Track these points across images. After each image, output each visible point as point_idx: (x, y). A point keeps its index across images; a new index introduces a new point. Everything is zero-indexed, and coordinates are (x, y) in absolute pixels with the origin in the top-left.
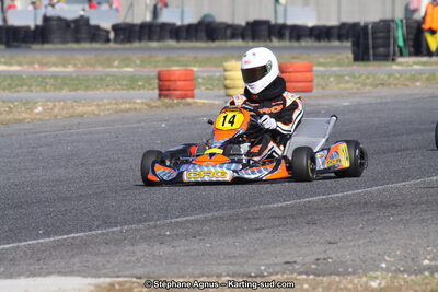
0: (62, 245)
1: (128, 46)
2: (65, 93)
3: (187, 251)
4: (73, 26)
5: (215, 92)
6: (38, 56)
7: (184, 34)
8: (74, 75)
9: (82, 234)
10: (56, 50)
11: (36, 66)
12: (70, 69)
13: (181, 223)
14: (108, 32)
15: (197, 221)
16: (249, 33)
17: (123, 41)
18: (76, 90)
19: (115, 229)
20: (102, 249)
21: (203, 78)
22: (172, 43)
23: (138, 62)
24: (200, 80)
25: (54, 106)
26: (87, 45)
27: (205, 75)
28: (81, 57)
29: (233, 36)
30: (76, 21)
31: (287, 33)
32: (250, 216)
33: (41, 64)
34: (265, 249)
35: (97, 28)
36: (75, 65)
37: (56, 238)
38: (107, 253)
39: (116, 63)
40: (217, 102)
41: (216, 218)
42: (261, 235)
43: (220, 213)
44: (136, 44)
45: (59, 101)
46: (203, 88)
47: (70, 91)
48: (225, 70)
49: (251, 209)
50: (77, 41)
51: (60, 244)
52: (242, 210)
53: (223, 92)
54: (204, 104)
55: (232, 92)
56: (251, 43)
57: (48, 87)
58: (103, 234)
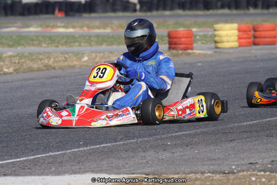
0: (96, 152)
1: (149, 14)
2: (104, 47)
3: (181, 156)
5: (208, 45)
6: (87, 22)
7: (188, 5)
8: (111, 34)
9: (109, 145)
10: (100, 18)
11: (85, 29)
12: (108, 30)
13: (179, 136)
14: (135, 5)
15: (190, 135)
16: (233, 4)
17: (145, 11)
18: (112, 44)
19: (132, 141)
20: (123, 155)
21: (200, 36)
22: (180, 12)
24: (198, 37)
25: (96, 56)
26: (120, 14)
27: (201, 34)
28: (116, 22)
29: (223, 7)
31: (260, 4)
32: (227, 131)
33: (89, 27)
34: (236, 154)
35: (128, 2)
36: (112, 28)
37: (92, 147)
38: (126, 158)
40: (209, 52)
41: (203, 133)
43: (206, 130)
44: (155, 13)
45: (100, 53)
46: (200, 43)
47: (108, 45)
48: (215, 30)
49: (228, 126)
50: (114, 11)
51: (94, 151)
52: (222, 127)
53: (213, 45)
54: (200, 54)
55: (219, 45)
56: (234, 12)
57: (93, 43)
58: (124, 144)
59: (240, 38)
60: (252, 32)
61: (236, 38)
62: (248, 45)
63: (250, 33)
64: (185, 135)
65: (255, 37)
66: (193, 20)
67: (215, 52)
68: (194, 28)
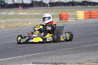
1: (52, 8)
2: (37, 19)
3: (64, 57)
4: (39, 3)
5: (73, 19)
6: (31, 10)
7: (66, 5)
8: (39, 15)
9: (39, 54)
10: (35, 9)
11: (30, 13)
12: (38, 13)
14: (47, 4)
15: (67, 50)
16: (82, 4)
17: (51, 7)
18: (39, 18)
19: (47, 52)
20: (44, 57)
21: (71, 15)
22: (63, 7)
23: (55, 12)
24: (70, 16)
25: (34, 22)
26: (42, 8)
27: (71, 14)
28: (41, 11)
29: (78, 5)
30: (40, 2)
31: (92, 4)
32: (80, 49)
34: (84, 57)
35: (45, 3)
36: (39, 13)
37: (32, 55)
39: (49, 12)
40: (74, 21)
42: (83, 53)
43: (73, 48)
44: (55, 7)
46: (71, 18)
48: (76, 13)
49: (81, 47)
50: (40, 6)
51: (34, 56)
52: (78, 47)
53: (75, 19)
54: (71, 22)
55: (77, 18)
56: (83, 7)
57: (33, 18)
58: (44, 53)
59: (85, 16)
60: (89, 14)
61: (83, 16)
62: (88, 18)
63: (88, 14)
64: (66, 50)
65: (90, 16)
66: (68, 10)
67: (76, 21)
68: (68, 12)
